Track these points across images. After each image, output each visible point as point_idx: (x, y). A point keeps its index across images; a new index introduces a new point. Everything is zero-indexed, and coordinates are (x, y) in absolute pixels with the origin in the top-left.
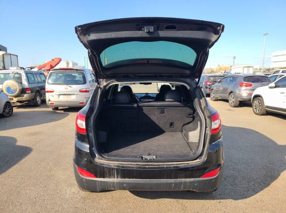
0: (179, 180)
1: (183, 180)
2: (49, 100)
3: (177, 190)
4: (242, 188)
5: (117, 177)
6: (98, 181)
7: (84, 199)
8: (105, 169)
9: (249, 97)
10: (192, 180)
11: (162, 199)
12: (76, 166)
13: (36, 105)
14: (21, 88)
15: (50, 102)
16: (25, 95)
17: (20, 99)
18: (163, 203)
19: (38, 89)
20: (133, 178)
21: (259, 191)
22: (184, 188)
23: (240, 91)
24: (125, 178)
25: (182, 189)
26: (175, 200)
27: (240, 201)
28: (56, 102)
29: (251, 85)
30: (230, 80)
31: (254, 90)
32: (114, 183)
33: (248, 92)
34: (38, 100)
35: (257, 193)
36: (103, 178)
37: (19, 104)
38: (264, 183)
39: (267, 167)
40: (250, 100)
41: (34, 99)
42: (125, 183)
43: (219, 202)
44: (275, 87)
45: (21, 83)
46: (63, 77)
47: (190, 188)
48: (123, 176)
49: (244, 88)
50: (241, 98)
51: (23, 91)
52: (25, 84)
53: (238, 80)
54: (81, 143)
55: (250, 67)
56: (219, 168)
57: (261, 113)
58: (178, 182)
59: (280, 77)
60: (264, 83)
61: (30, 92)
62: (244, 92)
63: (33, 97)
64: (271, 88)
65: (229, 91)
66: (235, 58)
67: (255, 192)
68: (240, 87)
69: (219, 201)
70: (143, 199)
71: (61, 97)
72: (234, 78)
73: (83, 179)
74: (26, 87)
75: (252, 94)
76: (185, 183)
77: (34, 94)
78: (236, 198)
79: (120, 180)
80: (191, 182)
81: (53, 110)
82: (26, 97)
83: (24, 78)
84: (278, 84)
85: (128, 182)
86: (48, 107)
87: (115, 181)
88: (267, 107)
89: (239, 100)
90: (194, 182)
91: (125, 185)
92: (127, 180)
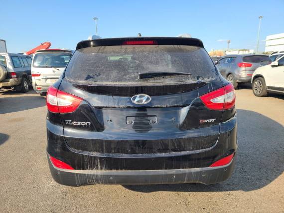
0: (182, 170)
1: (187, 170)
2: (36, 85)
3: (179, 182)
4: (254, 176)
5: (101, 169)
6: (77, 174)
7: (65, 193)
8: (85, 158)
9: (249, 78)
10: (199, 169)
11: (159, 192)
12: (49, 155)
13: (23, 91)
14: (5, 72)
15: (37, 87)
16: (11, 80)
17: (5, 84)
18: (161, 196)
19: (24, 73)
20: (121, 169)
21: (273, 179)
22: (189, 180)
23: (239, 71)
24: (111, 170)
25: (185, 182)
26: (174, 193)
27: (253, 192)
28: (43, 86)
29: (250, 65)
30: (228, 61)
31: (254, 70)
32: (97, 176)
33: (248, 72)
34: (25, 85)
35: (271, 181)
36: (83, 169)
37: (6, 90)
38: (278, 170)
39: (277, 150)
40: (249, 81)
41: (21, 84)
42: (111, 176)
43: (228, 194)
44: (279, 65)
45: (6, 67)
46: (49, 60)
47: (196, 180)
48: (109, 168)
49: (243, 68)
50: (240, 80)
51: (8, 76)
52: (10, 67)
53: (237, 61)
54: (53, 125)
55: (246, 50)
56: (233, 154)
57: (262, 95)
58: (181, 173)
59: (280, 57)
60: (264, 62)
61: (15, 76)
62: (243, 73)
63: (20, 82)
64: (273, 66)
65: (227, 73)
66: (229, 42)
67: (269, 180)
68: (239, 68)
69: (228, 192)
70: (136, 193)
71: (49, 81)
72: (232, 58)
73: (58, 171)
74: (11, 71)
75: (252, 75)
76: (190, 173)
77: (20, 79)
78: (247, 189)
79: (105, 172)
80: (197, 173)
81: (41, 95)
82: (11, 82)
83: (8, 61)
84: (281, 63)
85: (115, 174)
86: (35, 92)
87: (99, 174)
88: (269, 87)
89: (238, 81)
90: (201, 172)
91: (111, 178)
92: (114, 172)
